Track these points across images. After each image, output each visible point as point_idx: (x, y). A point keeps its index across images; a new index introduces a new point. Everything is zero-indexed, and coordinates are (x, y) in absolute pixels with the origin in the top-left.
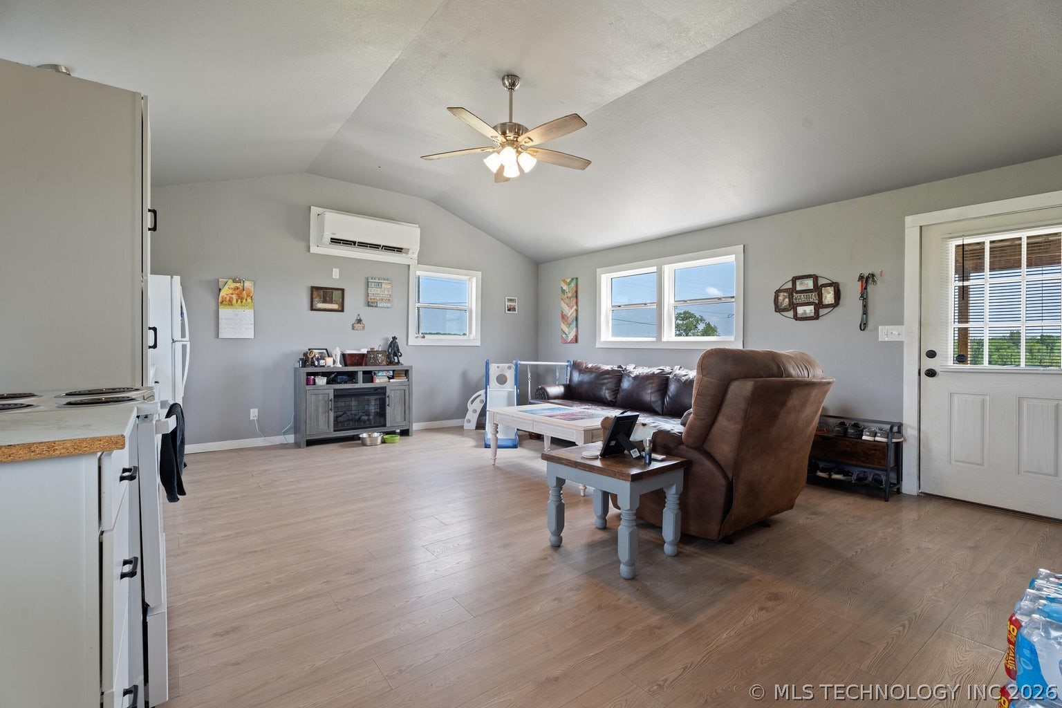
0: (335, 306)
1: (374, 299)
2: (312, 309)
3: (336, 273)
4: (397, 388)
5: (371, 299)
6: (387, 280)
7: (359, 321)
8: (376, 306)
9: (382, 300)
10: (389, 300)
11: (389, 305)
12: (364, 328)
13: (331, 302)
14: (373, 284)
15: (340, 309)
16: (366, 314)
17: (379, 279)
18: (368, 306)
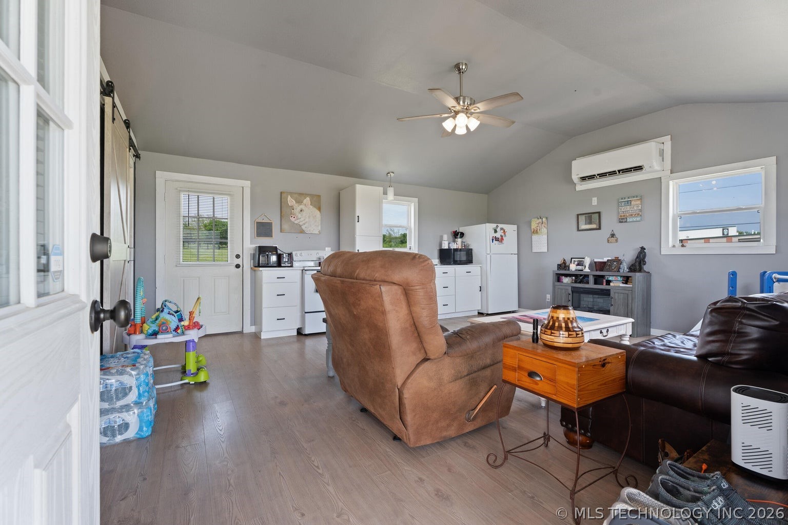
0: (594, 226)
1: (624, 216)
2: (578, 230)
3: (595, 201)
4: (621, 291)
5: (621, 216)
6: (637, 197)
7: (613, 235)
8: (626, 222)
9: (632, 215)
10: (638, 214)
11: (638, 219)
12: (617, 241)
13: (590, 223)
14: (623, 204)
15: (598, 227)
16: (619, 229)
17: (629, 198)
18: (620, 222)
